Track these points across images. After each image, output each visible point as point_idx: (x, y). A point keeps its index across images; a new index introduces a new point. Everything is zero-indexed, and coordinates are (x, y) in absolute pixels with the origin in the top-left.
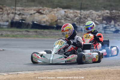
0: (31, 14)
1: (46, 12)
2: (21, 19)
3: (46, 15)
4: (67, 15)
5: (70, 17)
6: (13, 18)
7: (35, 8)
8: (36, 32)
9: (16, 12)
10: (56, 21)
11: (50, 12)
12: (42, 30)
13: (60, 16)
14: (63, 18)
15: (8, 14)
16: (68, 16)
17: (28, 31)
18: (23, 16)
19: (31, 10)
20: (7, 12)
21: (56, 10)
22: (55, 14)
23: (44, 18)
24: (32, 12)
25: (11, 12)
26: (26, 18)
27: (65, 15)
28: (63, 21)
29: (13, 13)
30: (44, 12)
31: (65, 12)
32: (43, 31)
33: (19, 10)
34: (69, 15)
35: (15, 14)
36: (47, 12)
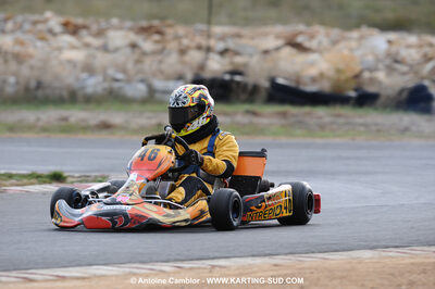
0: (266, 52)
1: (320, 43)
2: (229, 68)
3: (321, 53)
4: (397, 53)
5: (408, 60)
6: (202, 67)
7: (279, 29)
8: (284, 115)
9: (212, 43)
10: (357, 76)
11: (335, 43)
12: (307, 109)
13: (370, 58)
14: (381, 66)
15: (183, 52)
16: (399, 58)
17: (255, 114)
18: (238, 60)
19: (266, 35)
20: (180, 43)
21: (355, 34)
22: (351, 50)
23: (312, 64)
24: (271, 43)
25: (193, 44)
26: (246, 65)
27: (388, 55)
28: (381, 75)
29: (199, 48)
30: (313, 44)
31: (390, 42)
32: (309, 114)
33: (223, 38)
34: (404, 53)
35: (209, 50)
36: (325, 42)
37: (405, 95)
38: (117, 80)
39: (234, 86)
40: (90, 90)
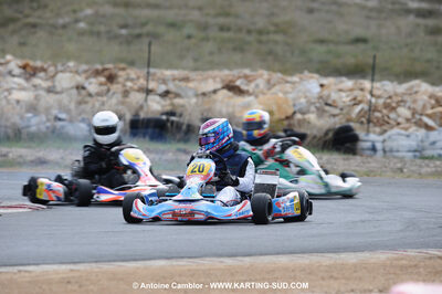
0: (204, 94)
1: (257, 86)
3: (256, 97)
4: (329, 96)
5: (339, 103)
9: (152, 85)
10: (288, 117)
11: (271, 86)
14: (313, 108)
15: (126, 93)
16: (330, 102)
18: (177, 101)
19: (206, 79)
20: (124, 86)
21: (296, 79)
22: (286, 93)
24: (210, 86)
25: (136, 87)
26: (182, 106)
27: (320, 98)
28: (312, 117)
29: (140, 90)
30: (251, 87)
31: (322, 86)
33: (164, 81)
34: (334, 96)
35: (149, 92)
36: (262, 85)
37: (331, 135)
38: (60, 119)
39: (169, 124)
40: (33, 129)
